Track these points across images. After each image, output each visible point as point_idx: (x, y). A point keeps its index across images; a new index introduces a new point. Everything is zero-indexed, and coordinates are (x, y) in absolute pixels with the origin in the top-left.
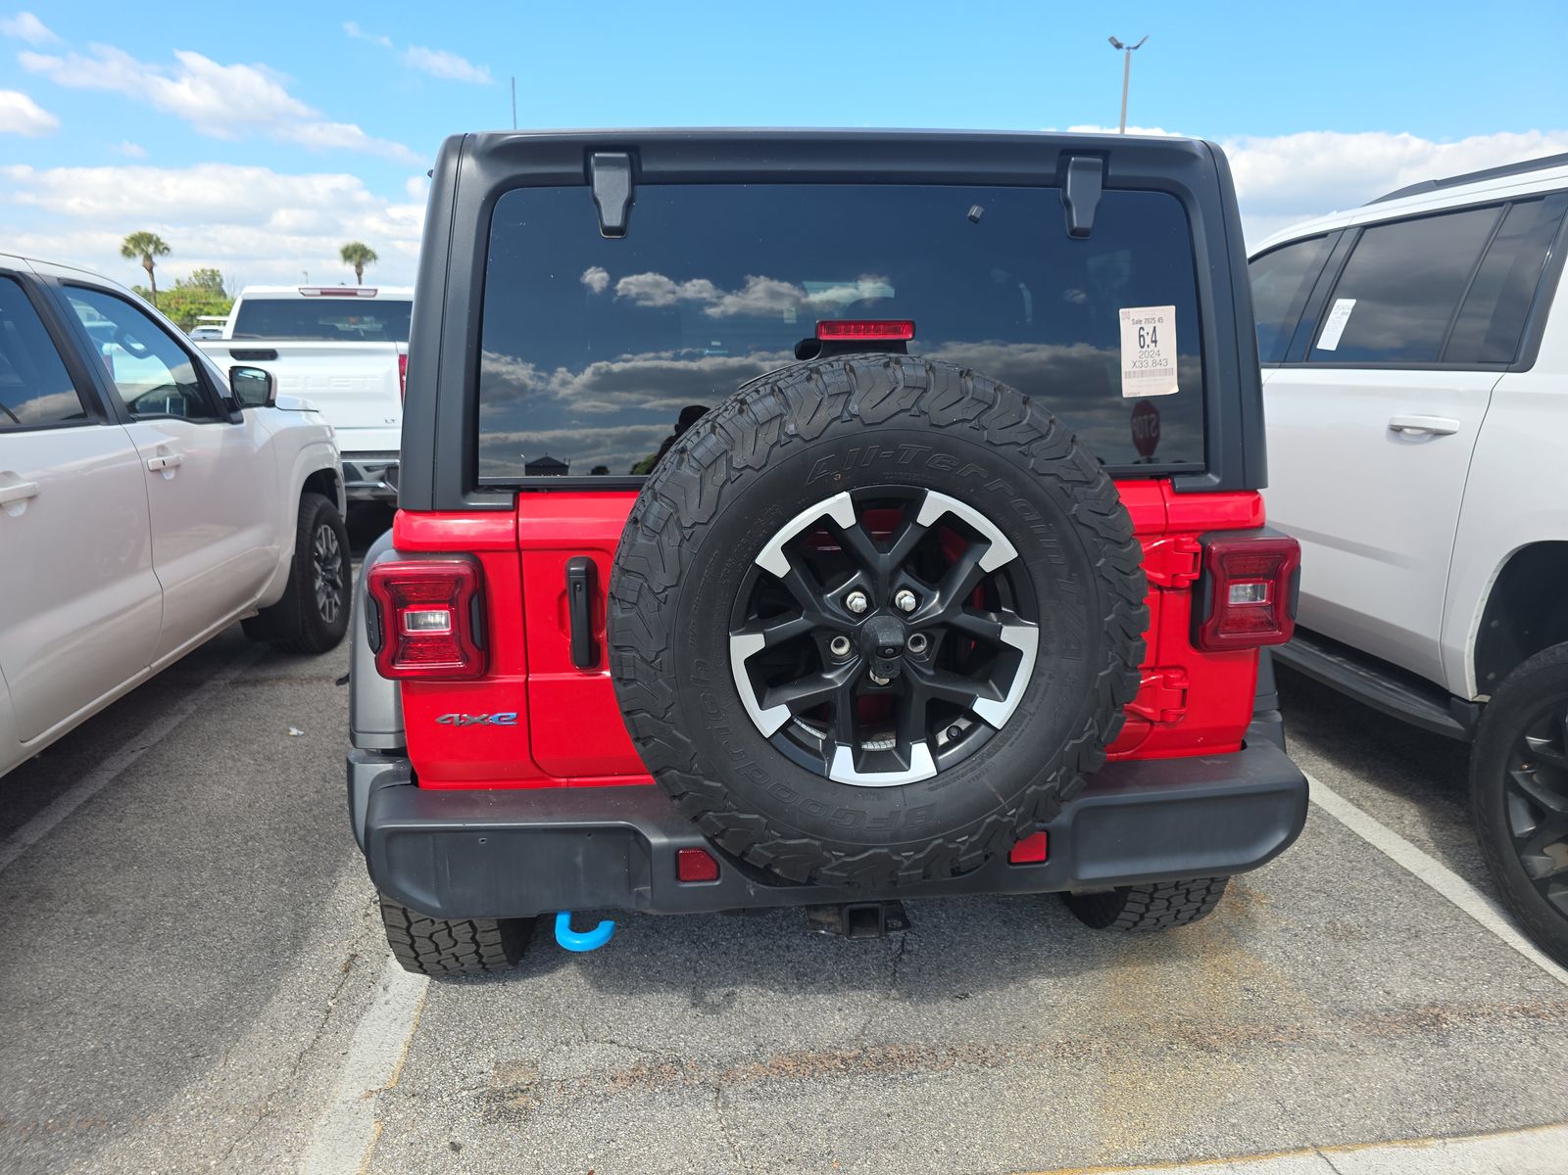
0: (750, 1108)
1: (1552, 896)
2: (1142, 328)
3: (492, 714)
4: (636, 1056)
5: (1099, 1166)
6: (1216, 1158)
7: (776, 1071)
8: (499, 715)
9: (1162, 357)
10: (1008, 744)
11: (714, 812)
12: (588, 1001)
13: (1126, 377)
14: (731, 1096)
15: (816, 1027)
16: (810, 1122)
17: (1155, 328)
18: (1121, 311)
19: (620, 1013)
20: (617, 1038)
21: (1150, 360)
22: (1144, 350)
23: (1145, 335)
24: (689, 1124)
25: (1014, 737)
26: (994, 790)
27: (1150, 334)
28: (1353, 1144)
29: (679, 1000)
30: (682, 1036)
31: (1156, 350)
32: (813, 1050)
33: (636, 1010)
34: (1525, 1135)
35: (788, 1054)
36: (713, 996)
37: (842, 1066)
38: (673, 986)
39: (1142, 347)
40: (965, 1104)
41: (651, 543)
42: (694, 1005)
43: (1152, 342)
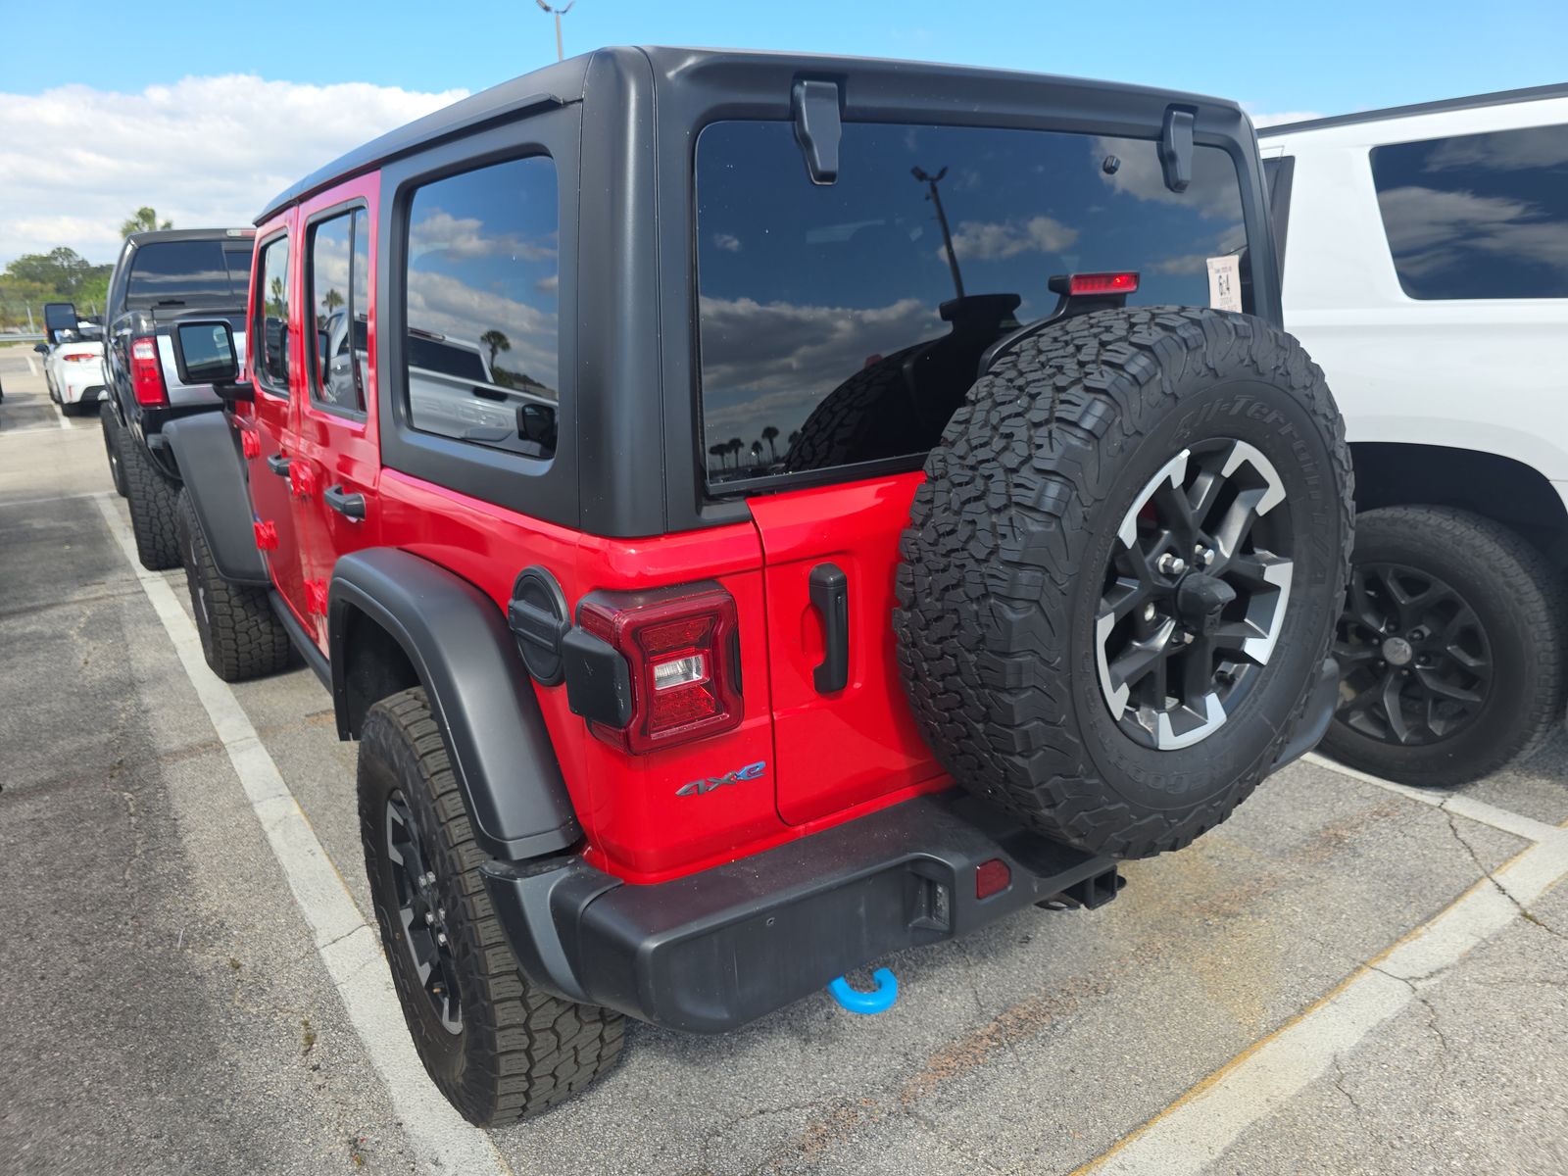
0: (956, 1119)
1: (1352, 721)
2: (1220, 277)
3: (739, 770)
4: (801, 1115)
5: (1255, 1042)
6: (1318, 1000)
7: (944, 1073)
8: (746, 768)
9: (1233, 304)
10: (1273, 677)
11: (1085, 811)
12: (694, 1080)
14: (927, 1114)
15: (936, 1016)
16: (1018, 1107)
17: (1227, 276)
19: (741, 1080)
20: (765, 1106)
22: (1223, 297)
23: (1223, 283)
24: (918, 1160)
25: (1277, 669)
26: (1269, 723)
27: (1226, 282)
28: (1382, 951)
29: (784, 1041)
30: (825, 1076)
31: (1230, 296)
32: (955, 1038)
33: (754, 1069)
34: (1460, 903)
35: (937, 1052)
36: (816, 1024)
37: (994, 1044)
38: (767, 1030)
40: (1118, 1034)
41: (1049, 530)
42: (807, 1041)
43: (1227, 289)
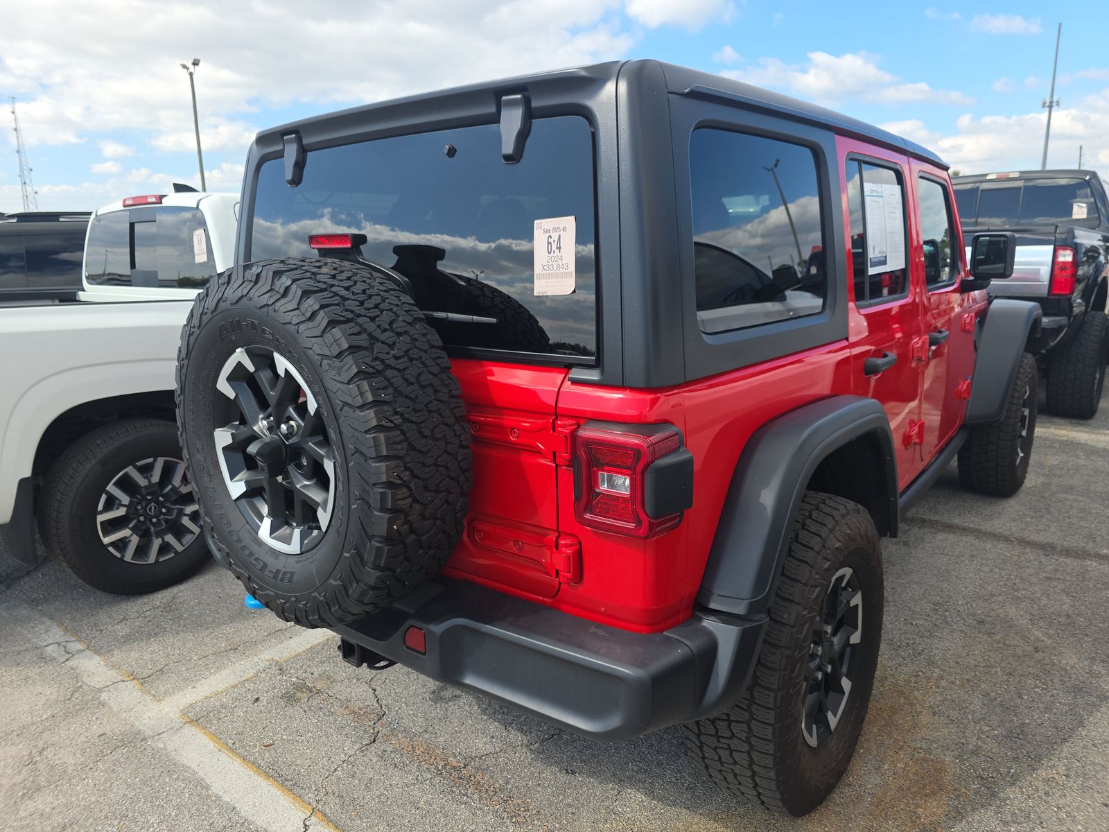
2: (550, 236)
4: (371, 702)
7: (410, 749)
9: (564, 262)
13: (537, 279)
14: (373, 748)
17: (560, 235)
18: (536, 222)
21: (555, 264)
22: (551, 255)
23: (552, 243)
27: (556, 242)
30: (403, 705)
31: (560, 255)
35: (430, 744)
39: (549, 253)
43: (557, 248)
